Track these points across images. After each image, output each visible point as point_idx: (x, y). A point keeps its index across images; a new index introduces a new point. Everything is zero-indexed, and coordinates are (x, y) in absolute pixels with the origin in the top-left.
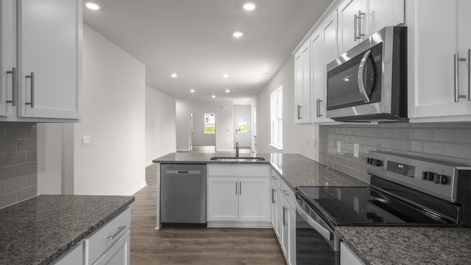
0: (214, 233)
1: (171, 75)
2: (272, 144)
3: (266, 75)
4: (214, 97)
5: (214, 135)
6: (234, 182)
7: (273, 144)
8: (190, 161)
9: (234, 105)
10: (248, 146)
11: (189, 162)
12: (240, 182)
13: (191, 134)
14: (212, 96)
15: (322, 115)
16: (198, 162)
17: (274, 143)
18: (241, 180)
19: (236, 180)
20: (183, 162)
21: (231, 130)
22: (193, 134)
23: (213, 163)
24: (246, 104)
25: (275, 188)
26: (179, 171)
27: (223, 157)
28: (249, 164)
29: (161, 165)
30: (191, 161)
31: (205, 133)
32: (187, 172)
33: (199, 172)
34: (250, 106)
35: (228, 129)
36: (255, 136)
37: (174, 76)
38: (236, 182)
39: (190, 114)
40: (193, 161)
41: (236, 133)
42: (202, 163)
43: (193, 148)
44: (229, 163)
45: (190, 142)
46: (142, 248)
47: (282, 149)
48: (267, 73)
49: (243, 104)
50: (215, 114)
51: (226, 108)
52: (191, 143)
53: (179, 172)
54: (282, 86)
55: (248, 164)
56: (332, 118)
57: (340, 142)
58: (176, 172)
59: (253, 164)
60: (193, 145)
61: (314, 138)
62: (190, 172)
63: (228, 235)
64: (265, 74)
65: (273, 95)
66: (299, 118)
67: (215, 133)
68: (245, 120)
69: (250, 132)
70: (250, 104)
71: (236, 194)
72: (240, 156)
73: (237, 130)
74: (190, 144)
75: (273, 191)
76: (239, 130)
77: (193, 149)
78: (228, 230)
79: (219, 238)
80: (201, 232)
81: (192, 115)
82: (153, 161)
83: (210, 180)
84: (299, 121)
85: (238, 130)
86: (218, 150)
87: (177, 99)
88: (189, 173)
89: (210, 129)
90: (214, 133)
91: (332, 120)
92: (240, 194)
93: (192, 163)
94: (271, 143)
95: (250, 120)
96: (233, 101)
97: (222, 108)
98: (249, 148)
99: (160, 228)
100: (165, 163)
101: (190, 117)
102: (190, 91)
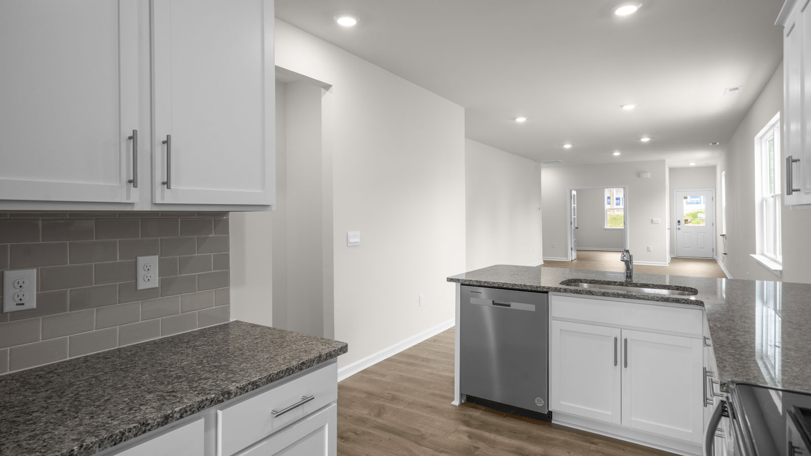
0: (563, 438)
2: (757, 257)
3: (737, 91)
4: (617, 154)
5: (622, 232)
6: (610, 337)
7: (763, 254)
9: (670, 169)
10: (710, 256)
11: (513, 285)
12: (626, 341)
13: (573, 228)
14: (612, 153)
16: (529, 286)
17: (765, 253)
18: (626, 334)
19: (616, 333)
20: (501, 285)
22: (577, 228)
24: (702, 164)
26: (493, 301)
27: (593, 280)
29: (461, 287)
30: (516, 285)
31: (606, 227)
32: (509, 306)
33: (531, 308)
34: (714, 168)
35: (653, 219)
36: (723, 235)
37: (521, 120)
38: (616, 339)
39: (571, 190)
40: (521, 285)
41: (678, 227)
42: (539, 289)
43: (577, 255)
45: (570, 243)
46: (417, 433)
47: (780, 268)
48: (737, 89)
49: (692, 164)
50: (624, 188)
51: (649, 175)
52: (572, 247)
53: (494, 304)
54: (778, 114)
58: (489, 302)
60: (577, 250)
62: (515, 306)
63: (593, 451)
64: (731, 90)
65: (761, 138)
66: (790, 190)
67: (625, 227)
69: (714, 225)
70: (711, 162)
71: (616, 364)
72: (635, 280)
73: (679, 222)
74: (572, 249)
76: (686, 221)
77: (578, 258)
78: (596, 440)
79: (569, 453)
80: (536, 430)
81: (574, 193)
82: (447, 278)
83: (555, 329)
84: (793, 200)
85: (682, 222)
87: (544, 163)
88: (511, 308)
90: (623, 228)
92: (626, 366)
93: (517, 287)
94: (755, 253)
95: (714, 199)
96: (668, 160)
97: (639, 175)
98: (713, 261)
99: (461, 404)
100: (468, 283)
101: (571, 197)
102: (563, 145)
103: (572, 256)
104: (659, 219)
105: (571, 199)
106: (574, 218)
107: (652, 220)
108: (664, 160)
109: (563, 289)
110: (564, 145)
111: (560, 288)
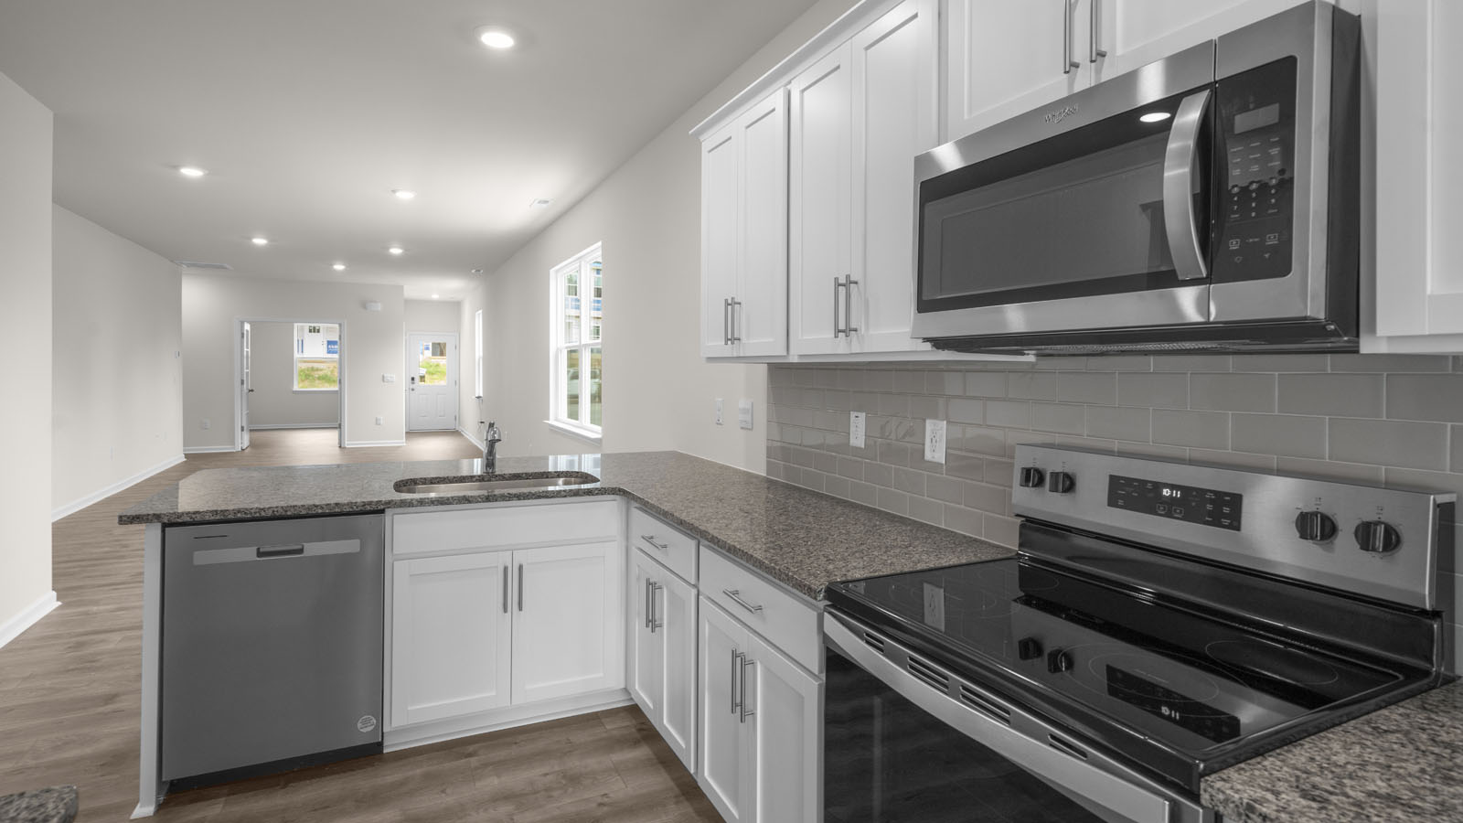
1: (176, 167)
2: (552, 422)
3: (544, 205)
4: (339, 267)
5: (336, 396)
6: (497, 567)
8: (311, 502)
9: (408, 302)
10: (451, 426)
11: (309, 508)
12: (521, 568)
13: (245, 391)
14: (332, 265)
15: (856, 330)
16: (348, 504)
18: (520, 557)
19: (505, 558)
20: (281, 512)
21: (399, 377)
22: (252, 391)
23: (415, 503)
24: (447, 297)
25: (657, 574)
26: (258, 549)
28: (552, 497)
29: (163, 531)
30: (316, 506)
31: (296, 388)
32: (301, 551)
33: (351, 546)
34: (456, 306)
35: (386, 376)
36: (479, 397)
37: (191, 172)
38: (506, 569)
39: (242, 323)
40: (328, 504)
41: (412, 386)
42: (368, 508)
44: (478, 502)
45: (240, 419)
47: (600, 436)
48: (546, 202)
49: (435, 297)
50: (340, 325)
51: (379, 307)
52: (244, 425)
53: (260, 554)
54: (600, 244)
55: (547, 497)
56: (926, 340)
57: (862, 416)
58: (248, 554)
59: (565, 496)
60: (251, 430)
61: (743, 403)
62: (313, 549)
64: (539, 202)
65: (557, 271)
66: (732, 339)
67: (340, 388)
68: (427, 349)
69: (457, 383)
70: (456, 297)
71: (505, 611)
73: (413, 379)
74: (242, 428)
75: (652, 587)
76: (422, 378)
77: (253, 445)
79: (443, 791)
81: (247, 327)
82: (120, 517)
83: (400, 574)
84: (728, 351)
85: (417, 379)
86: (348, 445)
87: (189, 265)
88: (306, 553)
89: (308, 375)
90: (337, 389)
91: (928, 346)
92: (520, 609)
93: (320, 511)
94: (548, 420)
95: (457, 348)
96: (405, 287)
97: (364, 305)
98: (455, 433)
100: (188, 519)
101: (243, 334)
102: (250, 238)
103: (243, 441)
104: (394, 377)
105: (243, 337)
106: (247, 373)
107: (383, 377)
108: (401, 287)
109: (417, 500)
110: (254, 237)
111: (412, 500)
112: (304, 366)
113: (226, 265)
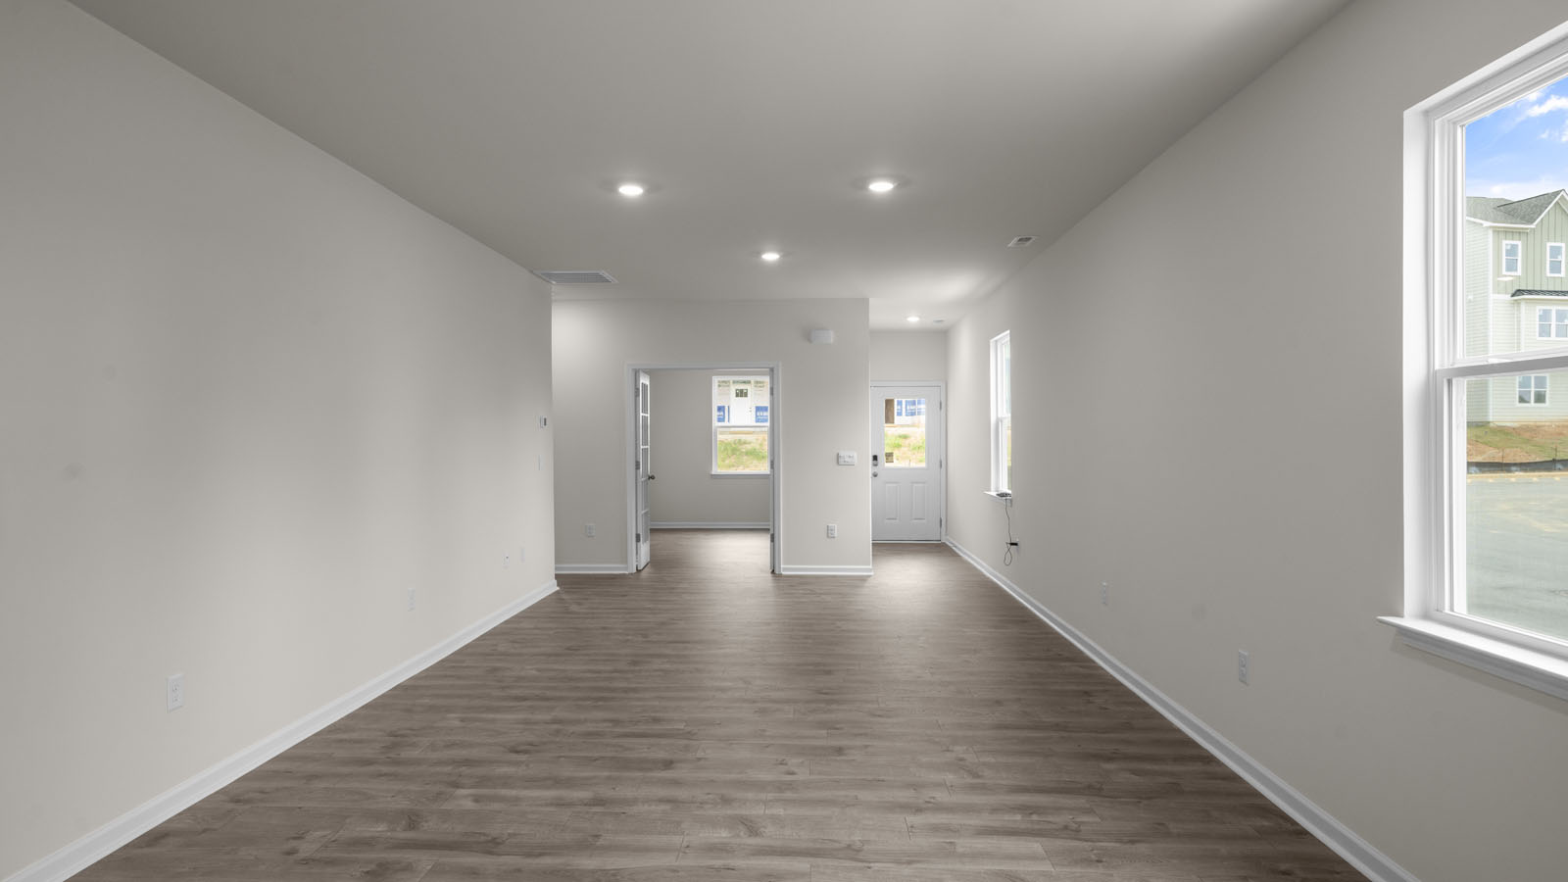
4: (772, 256)
5: (767, 483)
10: (933, 535)
13: (642, 478)
14: (759, 253)
21: (858, 457)
22: (652, 478)
31: (717, 470)
34: (940, 338)
35: (841, 454)
36: (1002, 495)
39: (636, 375)
41: (874, 469)
43: (651, 552)
45: (634, 524)
49: (913, 320)
51: (831, 337)
52: (640, 532)
60: (652, 535)
67: (772, 470)
69: (943, 464)
70: (953, 316)
73: (875, 458)
74: (639, 535)
76: (889, 456)
77: (656, 562)
81: (645, 380)
85: (882, 459)
86: (785, 569)
87: (564, 279)
89: (734, 450)
90: (768, 472)
95: (943, 405)
96: (872, 301)
97: (808, 335)
98: (937, 548)
101: (637, 390)
102: (614, 181)
103: (639, 556)
104: (855, 455)
105: (637, 395)
106: (645, 450)
107: (838, 456)
108: (868, 300)
110: (621, 179)
112: (730, 438)
113: (606, 275)
